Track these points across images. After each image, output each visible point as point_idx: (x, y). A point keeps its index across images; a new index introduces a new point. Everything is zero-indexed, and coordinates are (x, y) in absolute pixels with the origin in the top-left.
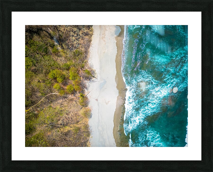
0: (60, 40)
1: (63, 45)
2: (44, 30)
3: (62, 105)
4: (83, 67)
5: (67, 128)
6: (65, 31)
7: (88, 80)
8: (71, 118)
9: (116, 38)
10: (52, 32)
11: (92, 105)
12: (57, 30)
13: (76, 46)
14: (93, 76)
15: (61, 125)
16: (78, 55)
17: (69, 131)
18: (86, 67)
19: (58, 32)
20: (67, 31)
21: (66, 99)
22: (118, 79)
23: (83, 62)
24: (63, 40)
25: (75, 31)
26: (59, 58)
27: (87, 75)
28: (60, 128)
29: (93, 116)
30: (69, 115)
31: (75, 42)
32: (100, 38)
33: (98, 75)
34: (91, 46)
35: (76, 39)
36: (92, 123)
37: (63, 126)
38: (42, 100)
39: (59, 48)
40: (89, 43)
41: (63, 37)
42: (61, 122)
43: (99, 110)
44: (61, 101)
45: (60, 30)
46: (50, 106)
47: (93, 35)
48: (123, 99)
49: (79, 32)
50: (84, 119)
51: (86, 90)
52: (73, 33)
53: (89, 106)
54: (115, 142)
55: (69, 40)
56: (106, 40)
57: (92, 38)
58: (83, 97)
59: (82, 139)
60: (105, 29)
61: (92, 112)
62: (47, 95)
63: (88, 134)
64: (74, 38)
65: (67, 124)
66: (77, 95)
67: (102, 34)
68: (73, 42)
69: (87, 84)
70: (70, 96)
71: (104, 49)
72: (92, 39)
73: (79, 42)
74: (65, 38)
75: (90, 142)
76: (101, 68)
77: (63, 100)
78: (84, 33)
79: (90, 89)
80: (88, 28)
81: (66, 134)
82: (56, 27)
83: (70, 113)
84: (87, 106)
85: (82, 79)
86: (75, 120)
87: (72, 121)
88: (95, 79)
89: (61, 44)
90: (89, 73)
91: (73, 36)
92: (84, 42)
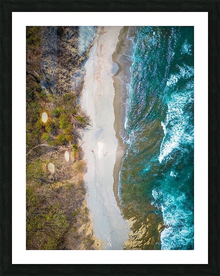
0: (48, 83)
1: (52, 89)
2: (30, 74)
3: (52, 158)
4: (75, 113)
5: (59, 185)
6: (53, 74)
7: (82, 128)
8: (63, 173)
9: (114, 78)
10: (38, 75)
11: (87, 157)
12: (44, 73)
13: (66, 89)
14: (87, 123)
15: (52, 180)
16: (69, 99)
17: (61, 188)
18: (79, 113)
19: (45, 75)
20: (55, 73)
21: (56, 151)
22: (117, 125)
23: (74, 108)
24: (51, 84)
25: (64, 72)
26: (47, 104)
27: (80, 122)
28: (51, 184)
29: (88, 171)
30: (61, 169)
31: (65, 85)
32: (94, 78)
33: (94, 122)
34: (83, 88)
35: (66, 81)
36: (88, 178)
37: (54, 181)
38: (29, 153)
39: (47, 92)
40: (81, 85)
41: (51, 80)
42: (52, 177)
43: (95, 163)
44: (51, 153)
45: (47, 74)
46: (39, 160)
47: (86, 75)
48: (124, 150)
49: (69, 73)
50: (78, 174)
51: (79, 140)
52: (63, 75)
53: (84, 158)
54: (116, 200)
55: (58, 83)
56: (101, 80)
57: (85, 78)
58: (76, 148)
59: (76, 197)
60: (100, 67)
61: (88, 166)
62: (35, 147)
63: (84, 191)
64: (63, 81)
65: (59, 180)
66: (69, 146)
67: (97, 73)
68: (62, 85)
69: (81, 133)
70: (61, 147)
71: (99, 90)
72: (85, 80)
73: (70, 84)
74: (53, 81)
75: (86, 201)
76: (96, 114)
77: (54, 153)
78: (75, 73)
79: (84, 139)
80: (80, 67)
81: (58, 191)
82: (43, 71)
83: (61, 167)
84: (81, 159)
85: (74, 128)
86: (68, 175)
87: (64, 176)
88: (90, 126)
89: (49, 88)
90: (82, 120)
91: (62, 78)
92: (75, 84)
